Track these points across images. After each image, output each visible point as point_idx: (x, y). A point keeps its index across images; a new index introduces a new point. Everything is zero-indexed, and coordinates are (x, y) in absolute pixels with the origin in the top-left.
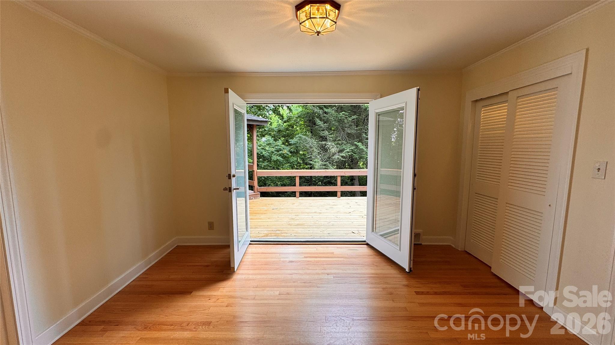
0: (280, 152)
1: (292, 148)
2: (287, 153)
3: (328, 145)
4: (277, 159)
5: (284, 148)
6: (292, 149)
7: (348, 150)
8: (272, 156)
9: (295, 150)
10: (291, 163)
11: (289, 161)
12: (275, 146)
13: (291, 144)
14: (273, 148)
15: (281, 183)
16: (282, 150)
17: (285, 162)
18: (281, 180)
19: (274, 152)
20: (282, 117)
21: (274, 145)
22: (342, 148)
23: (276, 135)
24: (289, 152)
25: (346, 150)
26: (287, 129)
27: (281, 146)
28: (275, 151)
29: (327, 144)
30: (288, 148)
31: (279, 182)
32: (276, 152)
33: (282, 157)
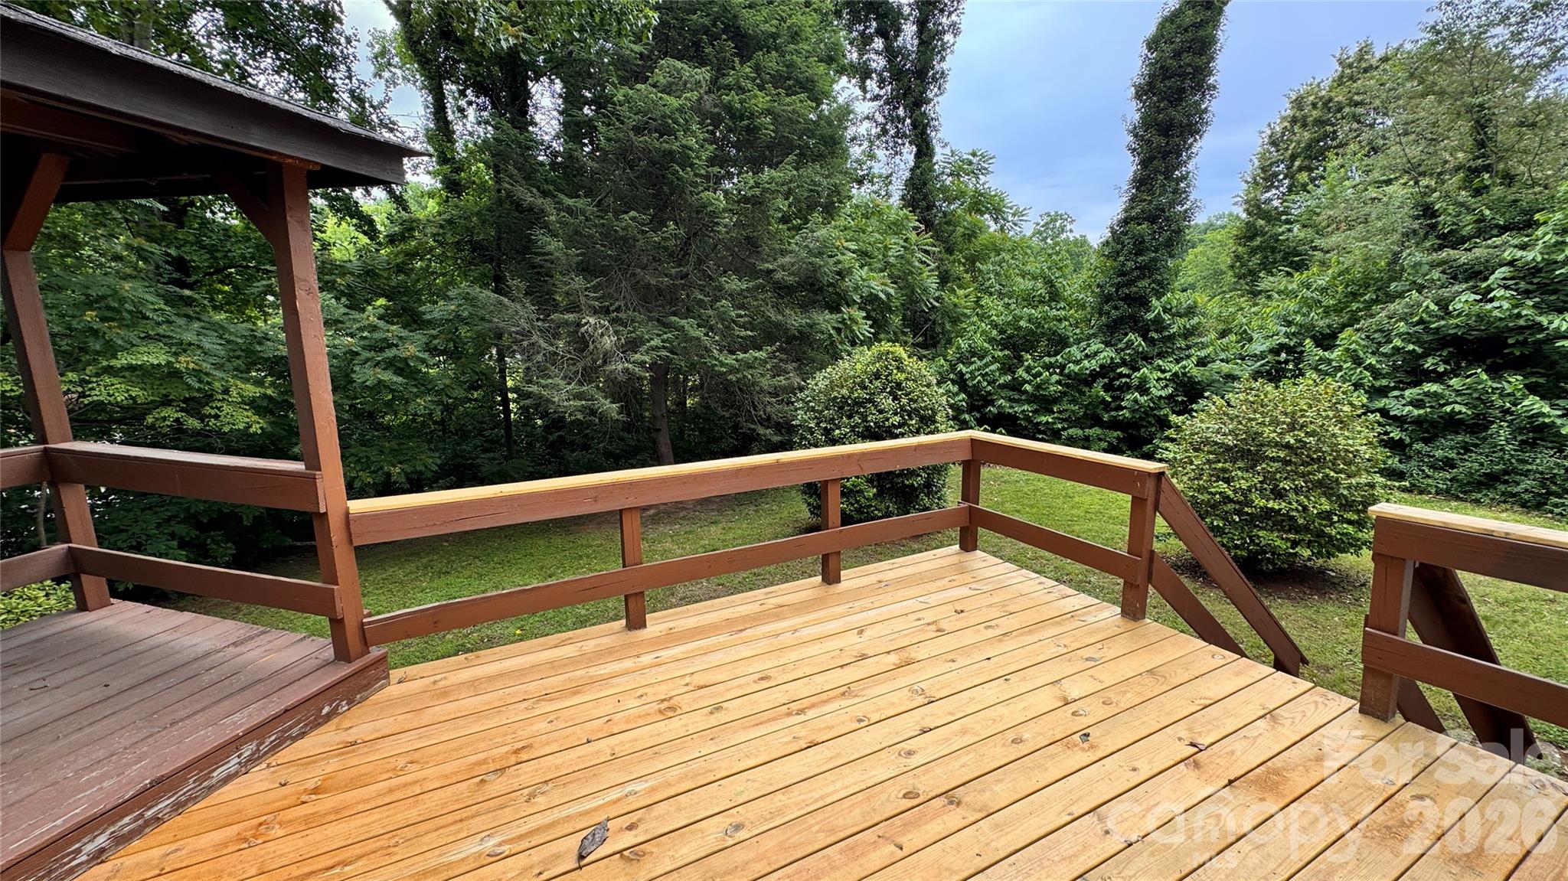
0: (390, 353)
1: (435, 337)
2: (421, 355)
3: (586, 324)
4: (380, 381)
5: (401, 338)
6: (436, 342)
7: (655, 343)
8: (357, 368)
9: (451, 345)
10: (438, 393)
11: (429, 387)
12: (361, 329)
13: (429, 322)
14: (352, 335)
15: (403, 470)
16: (397, 346)
17: (415, 390)
18: (402, 458)
19: (357, 354)
20: (366, 224)
21: (358, 325)
22: (633, 335)
23: (357, 287)
24: (427, 354)
25: (648, 341)
26: (400, 269)
27: (388, 331)
28: (364, 348)
29: (584, 321)
30: (420, 337)
31: (394, 466)
32: (366, 354)
33: (399, 372)
